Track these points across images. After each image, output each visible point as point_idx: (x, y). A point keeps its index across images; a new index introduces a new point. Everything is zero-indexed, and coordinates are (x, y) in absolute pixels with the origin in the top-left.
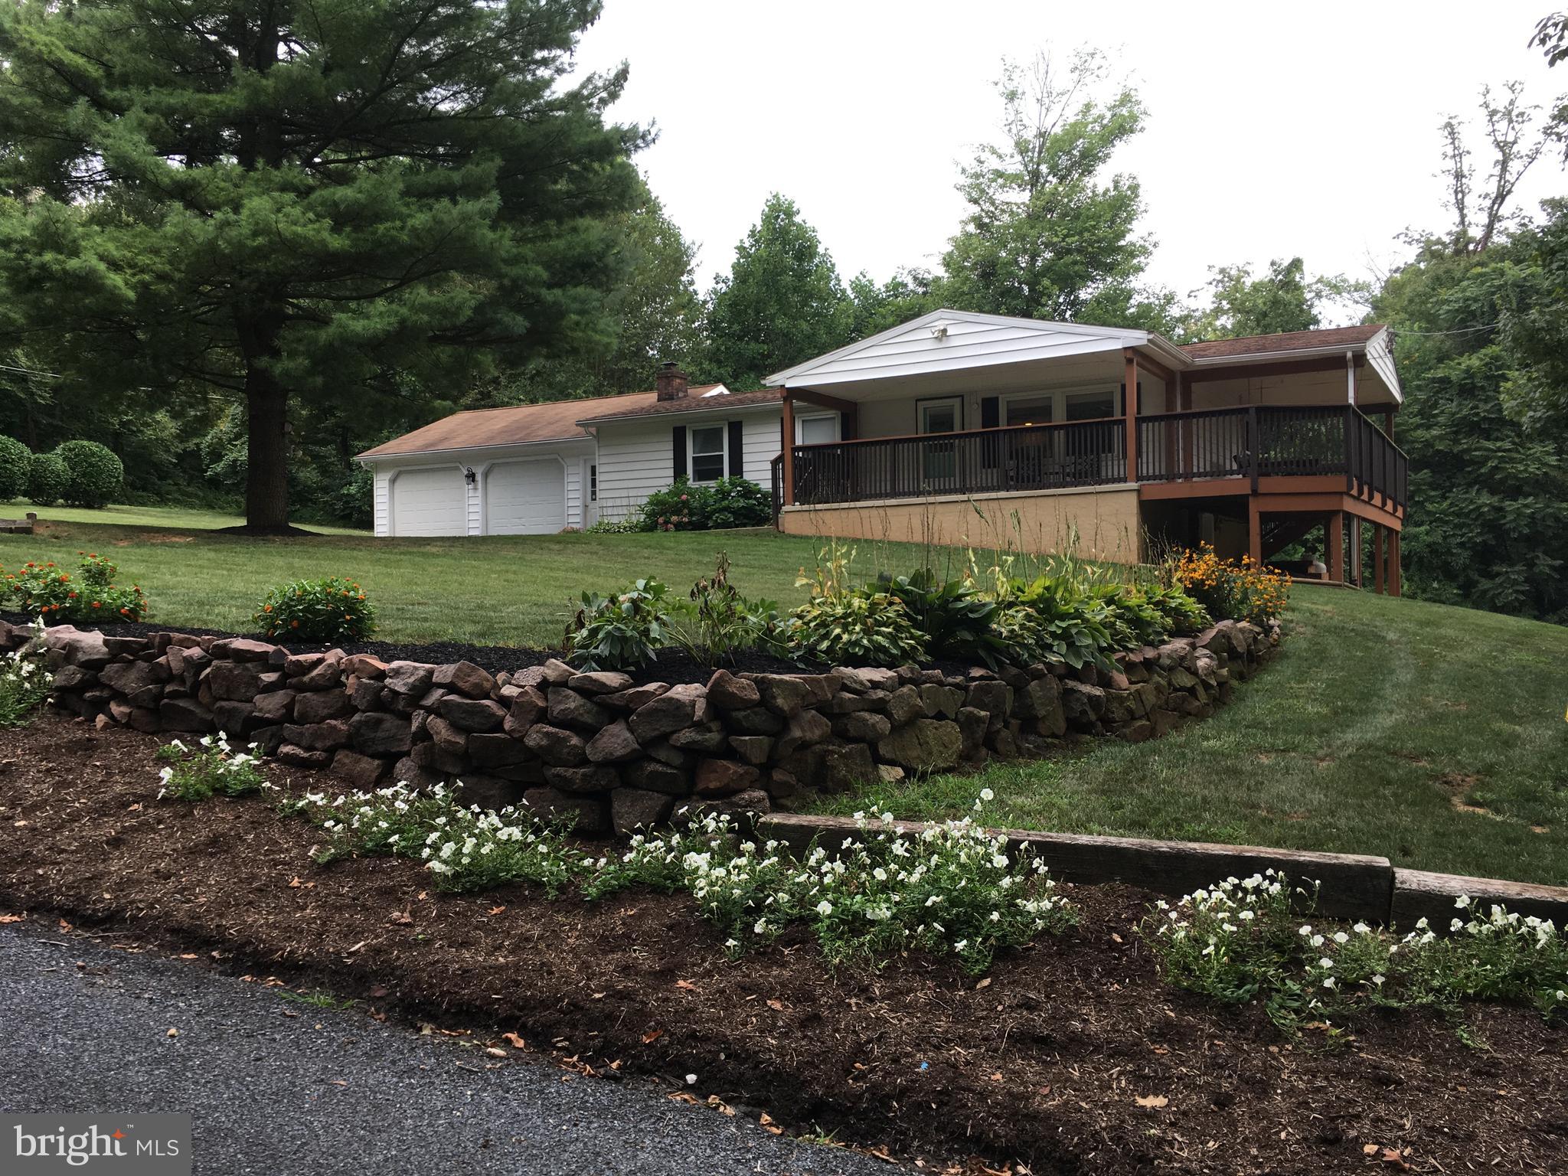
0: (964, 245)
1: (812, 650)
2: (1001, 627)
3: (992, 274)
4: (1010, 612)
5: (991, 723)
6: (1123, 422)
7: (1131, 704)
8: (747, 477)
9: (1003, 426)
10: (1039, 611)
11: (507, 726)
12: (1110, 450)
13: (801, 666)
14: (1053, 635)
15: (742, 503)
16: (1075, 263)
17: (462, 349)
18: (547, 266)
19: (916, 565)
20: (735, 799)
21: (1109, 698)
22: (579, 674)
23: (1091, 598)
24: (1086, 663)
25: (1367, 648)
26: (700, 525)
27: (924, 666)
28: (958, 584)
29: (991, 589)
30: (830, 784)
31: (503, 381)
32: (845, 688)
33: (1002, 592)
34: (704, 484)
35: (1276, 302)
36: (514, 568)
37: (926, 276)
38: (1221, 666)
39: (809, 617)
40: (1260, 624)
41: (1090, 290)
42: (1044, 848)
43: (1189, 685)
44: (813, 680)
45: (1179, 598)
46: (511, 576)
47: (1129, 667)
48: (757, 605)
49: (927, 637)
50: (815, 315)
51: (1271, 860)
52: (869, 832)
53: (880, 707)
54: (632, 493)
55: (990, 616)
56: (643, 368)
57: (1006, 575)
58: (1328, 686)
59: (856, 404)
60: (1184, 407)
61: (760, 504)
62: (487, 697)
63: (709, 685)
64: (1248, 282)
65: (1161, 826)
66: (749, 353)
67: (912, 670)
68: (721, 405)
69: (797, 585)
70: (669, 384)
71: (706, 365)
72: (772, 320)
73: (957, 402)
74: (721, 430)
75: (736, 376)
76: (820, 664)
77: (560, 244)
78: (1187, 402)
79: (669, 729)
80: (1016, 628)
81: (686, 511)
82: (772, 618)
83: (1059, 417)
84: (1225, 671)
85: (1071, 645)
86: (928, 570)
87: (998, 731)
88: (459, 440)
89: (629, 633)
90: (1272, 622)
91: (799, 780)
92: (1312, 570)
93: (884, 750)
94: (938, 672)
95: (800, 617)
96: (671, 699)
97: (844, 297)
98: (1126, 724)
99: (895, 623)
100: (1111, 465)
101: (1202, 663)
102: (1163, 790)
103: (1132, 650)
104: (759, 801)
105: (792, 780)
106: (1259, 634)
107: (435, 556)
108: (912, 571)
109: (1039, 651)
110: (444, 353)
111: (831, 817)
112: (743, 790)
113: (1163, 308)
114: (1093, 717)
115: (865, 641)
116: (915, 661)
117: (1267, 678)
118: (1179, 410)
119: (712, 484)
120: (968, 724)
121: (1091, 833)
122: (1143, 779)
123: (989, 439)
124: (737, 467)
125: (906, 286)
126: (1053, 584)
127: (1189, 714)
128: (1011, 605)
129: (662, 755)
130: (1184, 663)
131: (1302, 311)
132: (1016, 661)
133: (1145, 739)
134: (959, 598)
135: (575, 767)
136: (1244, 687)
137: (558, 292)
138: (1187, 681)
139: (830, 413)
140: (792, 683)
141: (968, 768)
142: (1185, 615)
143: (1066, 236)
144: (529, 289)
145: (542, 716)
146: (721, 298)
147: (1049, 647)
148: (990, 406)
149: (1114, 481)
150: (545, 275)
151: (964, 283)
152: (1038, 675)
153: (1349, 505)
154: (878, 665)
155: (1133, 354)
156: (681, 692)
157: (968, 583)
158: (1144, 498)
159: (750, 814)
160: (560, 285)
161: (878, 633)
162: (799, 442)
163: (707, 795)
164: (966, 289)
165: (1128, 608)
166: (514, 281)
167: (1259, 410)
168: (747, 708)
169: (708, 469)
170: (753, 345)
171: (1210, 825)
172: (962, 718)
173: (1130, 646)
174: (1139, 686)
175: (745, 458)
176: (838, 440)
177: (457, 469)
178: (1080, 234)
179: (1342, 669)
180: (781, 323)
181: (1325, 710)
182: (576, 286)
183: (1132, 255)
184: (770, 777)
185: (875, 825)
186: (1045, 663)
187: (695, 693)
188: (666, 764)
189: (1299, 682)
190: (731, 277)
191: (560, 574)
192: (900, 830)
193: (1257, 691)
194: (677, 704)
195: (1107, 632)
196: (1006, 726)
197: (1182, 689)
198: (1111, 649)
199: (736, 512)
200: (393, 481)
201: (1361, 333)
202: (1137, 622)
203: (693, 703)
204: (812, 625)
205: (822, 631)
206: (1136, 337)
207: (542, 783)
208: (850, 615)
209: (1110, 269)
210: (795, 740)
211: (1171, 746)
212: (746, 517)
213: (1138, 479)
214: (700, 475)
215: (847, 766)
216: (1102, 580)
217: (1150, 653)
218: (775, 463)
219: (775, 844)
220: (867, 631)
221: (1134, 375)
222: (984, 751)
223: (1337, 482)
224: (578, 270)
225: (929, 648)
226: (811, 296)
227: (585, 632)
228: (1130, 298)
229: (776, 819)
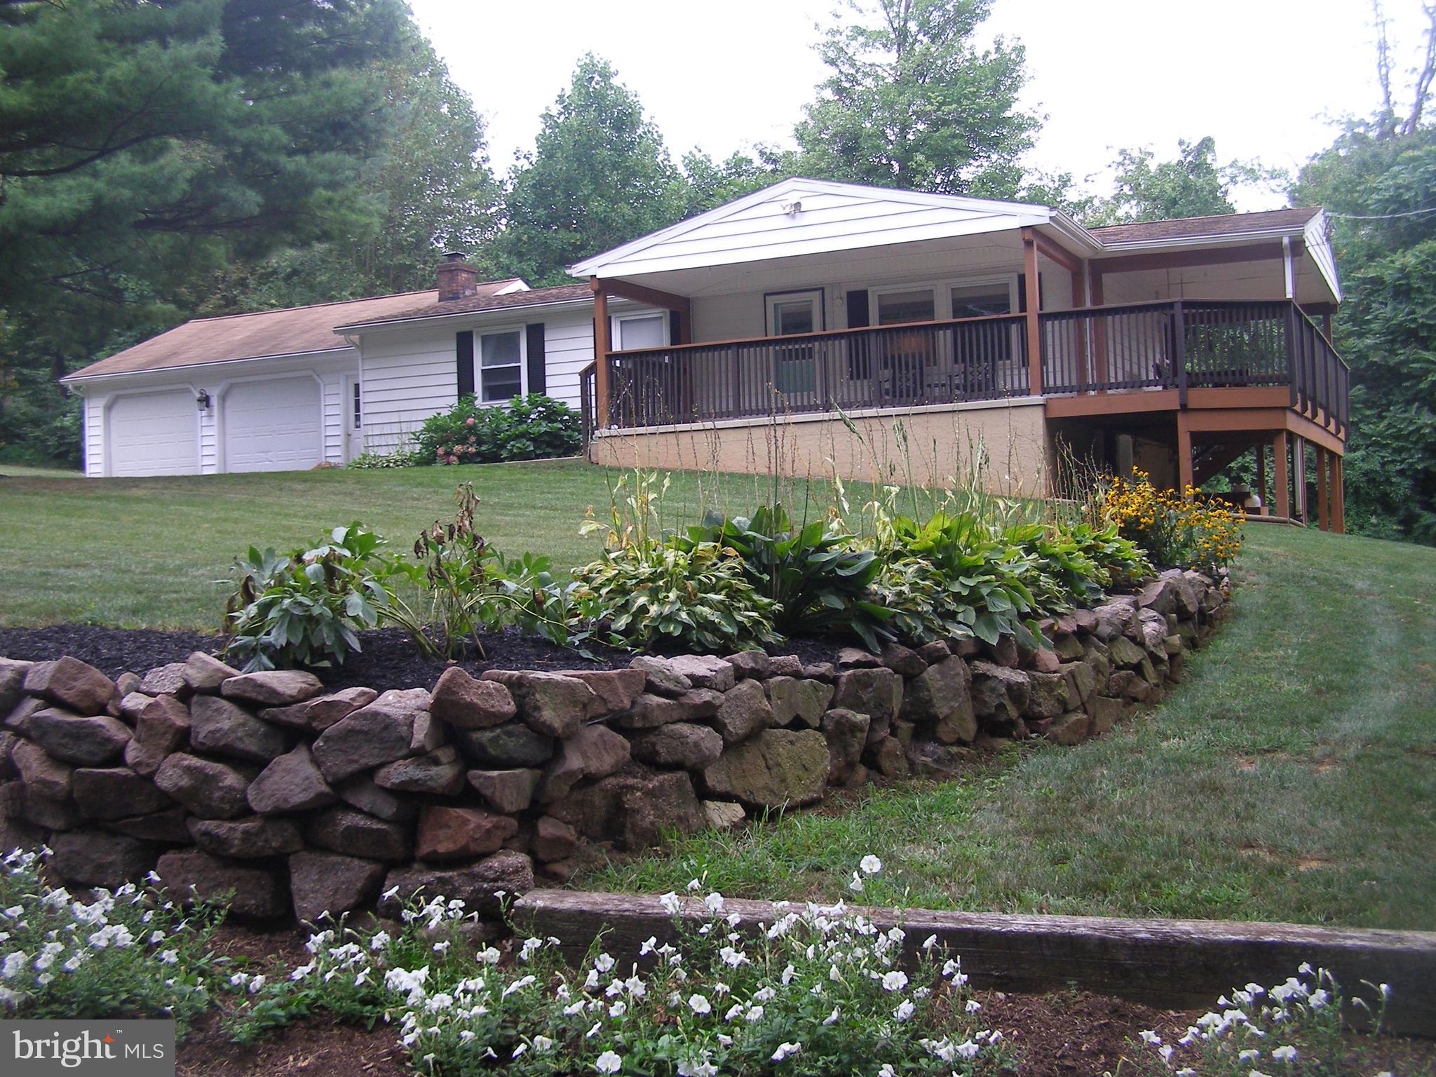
0: (820, 113)
1: (603, 629)
2: (882, 588)
3: (856, 149)
4: (897, 566)
5: (872, 729)
6: (1022, 320)
7: (1064, 692)
8: (551, 394)
9: (874, 324)
10: (938, 565)
11: (131, 755)
12: (1009, 357)
13: (586, 654)
14: (957, 597)
15: (544, 427)
16: (954, 136)
17: (185, 238)
18: (288, 128)
19: (760, 499)
20: (479, 868)
21: (1036, 685)
22: (239, 675)
23: (1005, 544)
24: (1003, 636)
25: (1336, 600)
26: (491, 458)
27: (771, 650)
28: (821, 527)
29: (868, 534)
30: (629, 836)
31: (252, 282)
32: (651, 688)
33: (884, 537)
34: (497, 403)
35: (1186, 188)
36: (236, 514)
37: (775, 150)
38: (1171, 632)
39: (599, 581)
40: (1208, 573)
41: (972, 169)
42: (960, 941)
43: (1135, 661)
44: (601, 678)
45: (1115, 543)
46: (229, 526)
47: (1059, 639)
48: (519, 564)
49: (778, 607)
50: (638, 197)
51: (1304, 947)
52: (685, 920)
53: (706, 716)
54: (404, 417)
55: (866, 574)
56: (425, 263)
57: (890, 514)
58: (1301, 655)
59: (688, 300)
60: (1094, 302)
61: (567, 428)
62: (102, 711)
63: (435, 691)
64: (1153, 165)
65: (1129, 888)
66: (556, 245)
67: (755, 657)
68: (516, 303)
69: (583, 531)
70: (452, 279)
71: (504, 259)
72: (586, 203)
73: (816, 296)
74: (516, 336)
75: (541, 272)
76: (616, 650)
77: (305, 100)
78: (1097, 296)
79: (373, 761)
80: (905, 589)
81: (473, 439)
82: (544, 582)
83: (944, 313)
84: (1176, 639)
85: (982, 611)
86: (778, 507)
87: (882, 741)
88: (190, 354)
89: (316, 611)
90: (1222, 571)
91: (581, 833)
92: (1248, 504)
93: (713, 779)
94: (793, 658)
95: (586, 579)
96: (376, 714)
97: (674, 175)
98: (1056, 720)
99: (729, 586)
100: (1009, 375)
101: (1149, 629)
102: (1122, 825)
103: (1061, 615)
104: (516, 871)
105: (569, 833)
106: (1208, 586)
107: (139, 500)
108: (754, 511)
109: (938, 622)
110: (162, 242)
111: (628, 895)
112: (489, 854)
113: (1058, 191)
114: (1013, 712)
115: (684, 615)
116: (760, 643)
117: (1224, 644)
118: (1088, 305)
119: (506, 403)
120: (838, 734)
121: (1028, 910)
122: (1089, 807)
123: (857, 341)
124: (538, 381)
125: (751, 161)
126: (955, 524)
127: (1135, 700)
128: (896, 556)
129: (365, 800)
130: (1127, 631)
131: (1216, 198)
132: (906, 638)
133: (1083, 740)
134: (823, 548)
135: (233, 818)
136: (1198, 658)
137: (301, 159)
138: (1130, 654)
139: (656, 312)
140: (568, 686)
141: (839, 798)
142: (1123, 564)
143: (941, 104)
144: (265, 157)
145: (183, 741)
146: (521, 176)
147: (952, 615)
148: (857, 303)
149: (1014, 393)
150: (285, 139)
151: (821, 159)
152: (937, 658)
153: (1293, 424)
154: (704, 651)
155: (1032, 235)
156: (394, 702)
157: (835, 526)
158: (1052, 415)
159: (500, 894)
160: (306, 151)
161: (703, 602)
162: (616, 347)
163: (434, 862)
164: (823, 165)
165: (1054, 557)
166: (246, 146)
167: (1187, 304)
168: (496, 726)
169: (502, 385)
170: (563, 234)
171: (1201, 881)
172: (830, 726)
173: (1060, 610)
174: (1072, 665)
175: (549, 370)
176: (666, 344)
177: (187, 391)
178: (959, 102)
179: (1312, 629)
180: (597, 206)
181: (1305, 689)
182: (324, 151)
183: (1021, 128)
184: (534, 830)
185: (694, 911)
186: (946, 639)
187: (414, 703)
188: (371, 816)
189: (1265, 650)
190: (535, 151)
191: (296, 522)
192: (734, 919)
193: (1215, 663)
194: (386, 723)
195: (1029, 591)
196: (893, 733)
197: (1127, 666)
198: (1034, 615)
199: (536, 440)
200: (109, 408)
201: (1295, 217)
202: (1066, 576)
203: (410, 720)
204: (604, 591)
205: (620, 601)
206: (1036, 215)
207: (185, 844)
208: (661, 575)
209: (995, 144)
210: (570, 774)
211: (1121, 751)
212: (549, 445)
213: (1044, 391)
214: (492, 392)
215: (655, 807)
216: (1019, 518)
217: (1085, 619)
218: (585, 375)
219: (538, 943)
220: (687, 600)
221: (1035, 262)
222: (862, 771)
223: (1278, 395)
224: (327, 132)
225: (781, 623)
226: (634, 174)
227: (252, 609)
228: (1020, 177)
229: (541, 899)
